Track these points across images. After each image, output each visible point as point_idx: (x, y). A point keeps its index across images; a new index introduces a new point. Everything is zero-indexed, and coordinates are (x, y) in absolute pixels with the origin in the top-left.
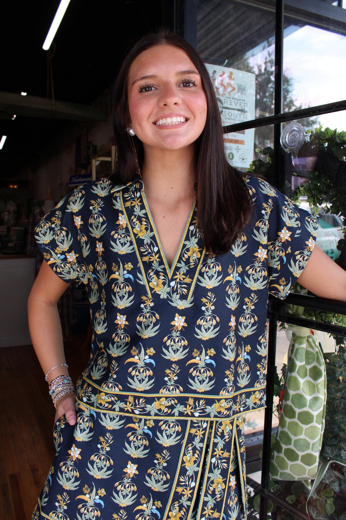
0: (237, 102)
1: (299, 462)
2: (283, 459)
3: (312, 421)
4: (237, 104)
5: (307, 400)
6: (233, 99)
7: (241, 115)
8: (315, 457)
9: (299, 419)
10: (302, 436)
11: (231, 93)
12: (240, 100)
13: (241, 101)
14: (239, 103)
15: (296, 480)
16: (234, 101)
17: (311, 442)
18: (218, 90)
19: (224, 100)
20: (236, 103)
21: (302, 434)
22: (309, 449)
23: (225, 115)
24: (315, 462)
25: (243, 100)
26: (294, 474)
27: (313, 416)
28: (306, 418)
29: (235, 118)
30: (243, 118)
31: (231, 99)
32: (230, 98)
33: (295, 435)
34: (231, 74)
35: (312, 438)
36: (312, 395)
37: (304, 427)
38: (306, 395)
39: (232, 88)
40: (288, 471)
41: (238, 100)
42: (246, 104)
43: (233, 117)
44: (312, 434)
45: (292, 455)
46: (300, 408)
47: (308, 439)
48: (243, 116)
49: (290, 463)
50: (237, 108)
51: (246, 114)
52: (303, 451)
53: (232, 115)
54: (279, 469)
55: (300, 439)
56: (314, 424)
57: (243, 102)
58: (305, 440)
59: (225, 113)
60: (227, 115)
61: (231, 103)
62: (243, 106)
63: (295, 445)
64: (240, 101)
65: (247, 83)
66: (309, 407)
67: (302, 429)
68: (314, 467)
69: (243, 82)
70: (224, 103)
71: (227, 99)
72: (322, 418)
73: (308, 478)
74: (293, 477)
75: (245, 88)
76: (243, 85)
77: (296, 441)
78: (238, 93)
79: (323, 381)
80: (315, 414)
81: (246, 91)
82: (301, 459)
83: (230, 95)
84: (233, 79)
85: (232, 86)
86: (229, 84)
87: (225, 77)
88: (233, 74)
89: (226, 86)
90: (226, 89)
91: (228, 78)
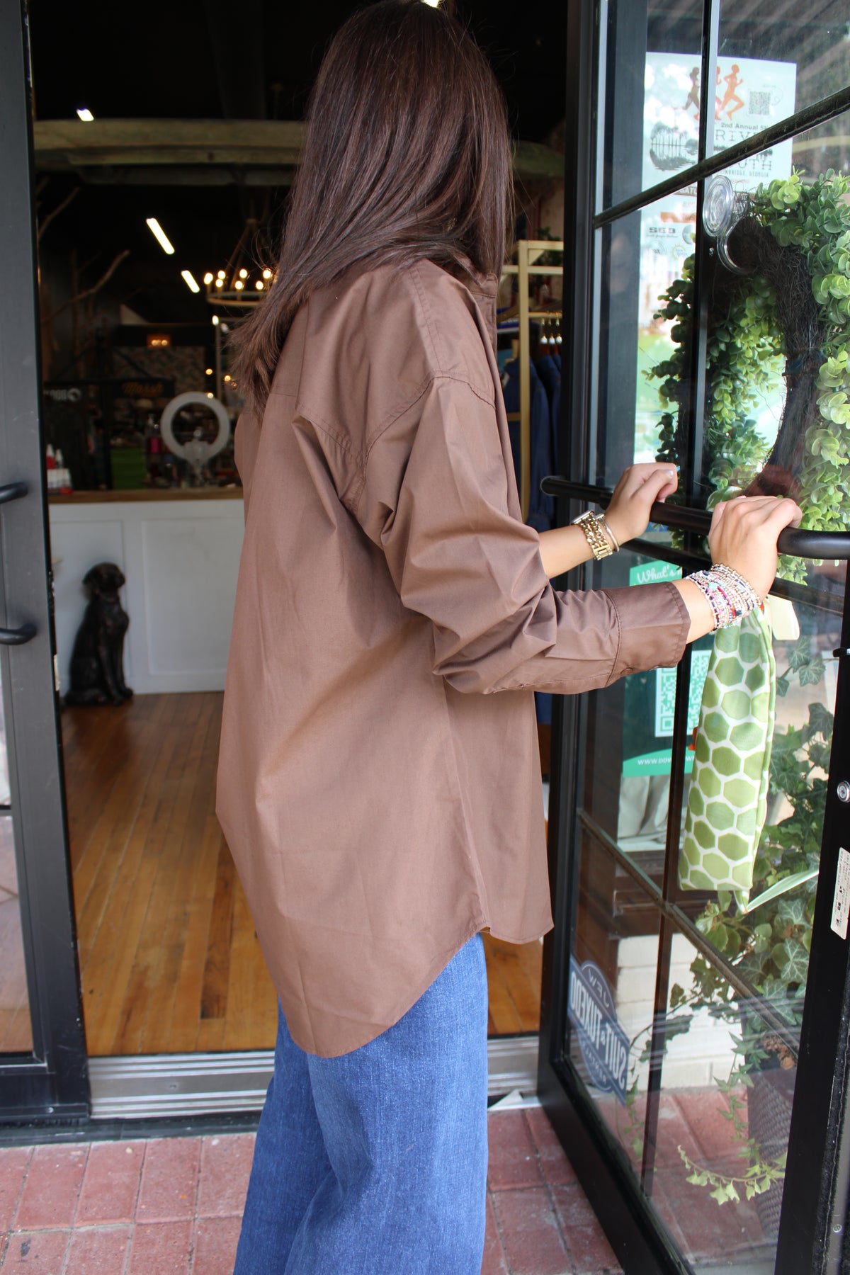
1: (715, 850)
2: (693, 842)
3: (735, 769)
5: (728, 726)
6: (737, 126)
7: (756, 162)
8: (745, 845)
9: (714, 763)
10: (720, 798)
11: (734, 115)
12: (754, 128)
15: (715, 888)
16: (741, 132)
17: (737, 811)
19: (717, 130)
21: (719, 793)
22: (731, 825)
24: (745, 853)
26: (711, 875)
27: (738, 760)
28: (726, 762)
29: (742, 170)
30: (762, 167)
31: (733, 129)
32: (731, 126)
33: (709, 795)
34: (735, 69)
35: (738, 804)
36: (743, 718)
37: (724, 779)
38: (729, 715)
39: (736, 104)
40: (700, 868)
41: (749, 128)
44: (738, 794)
45: (705, 837)
46: (715, 741)
47: (730, 805)
48: (761, 163)
49: (702, 852)
51: (767, 157)
52: (721, 829)
54: (689, 864)
55: (715, 803)
56: (741, 775)
58: (724, 806)
61: (732, 136)
63: (708, 815)
65: (774, 87)
66: (732, 740)
67: (719, 783)
68: (743, 864)
69: (764, 86)
70: (717, 139)
71: (723, 129)
72: (761, 767)
73: (735, 887)
74: (709, 881)
75: (769, 99)
76: (765, 94)
77: (710, 806)
78: (750, 113)
79: (766, 693)
80: (742, 754)
81: (770, 105)
82: (720, 844)
83: (731, 119)
84: (738, 82)
85: (737, 99)
86: (730, 95)
87: (720, 82)
88: (740, 71)
89: (722, 99)
90: (721, 105)
91: (729, 80)
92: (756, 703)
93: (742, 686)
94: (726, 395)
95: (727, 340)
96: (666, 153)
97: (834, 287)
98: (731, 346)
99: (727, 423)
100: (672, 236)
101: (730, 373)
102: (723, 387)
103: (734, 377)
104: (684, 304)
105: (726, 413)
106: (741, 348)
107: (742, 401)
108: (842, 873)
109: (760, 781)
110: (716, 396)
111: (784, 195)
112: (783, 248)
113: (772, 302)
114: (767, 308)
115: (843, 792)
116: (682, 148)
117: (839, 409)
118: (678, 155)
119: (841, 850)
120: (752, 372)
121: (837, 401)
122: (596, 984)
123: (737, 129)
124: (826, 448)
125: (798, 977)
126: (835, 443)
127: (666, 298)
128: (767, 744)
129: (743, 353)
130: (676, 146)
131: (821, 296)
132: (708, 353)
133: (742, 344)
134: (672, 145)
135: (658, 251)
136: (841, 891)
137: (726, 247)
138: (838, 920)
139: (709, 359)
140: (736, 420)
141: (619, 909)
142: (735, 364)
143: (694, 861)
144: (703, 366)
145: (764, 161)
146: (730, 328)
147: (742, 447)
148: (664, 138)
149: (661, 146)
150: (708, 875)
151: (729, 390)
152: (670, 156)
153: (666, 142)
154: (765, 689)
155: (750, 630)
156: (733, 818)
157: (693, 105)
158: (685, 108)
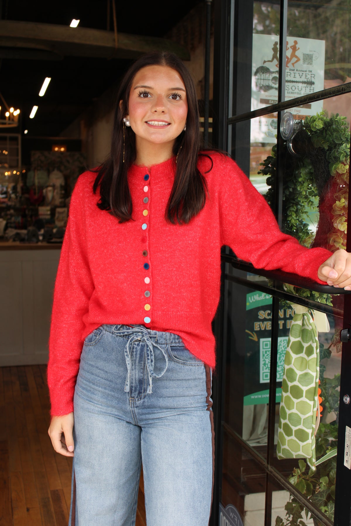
0: (303, 74)
1: (293, 437)
2: (283, 434)
3: (302, 396)
4: (302, 76)
5: (297, 374)
6: (297, 70)
7: (307, 88)
8: (307, 434)
9: (291, 393)
10: (294, 411)
11: (295, 65)
12: (305, 71)
13: (308, 73)
14: (304, 75)
15: (294, 457)
16: (299, 73)
17: (303, 417)
19: (287, 73)
20: (301, 74)
21: (294, 408)
22: (300, 424)
23: (288, 89)
24: (307, 439)
25: (309, 71)
26: (292, 451)
27: (302, 391)
28: (297, 393)
29: (300, 92)
31: (295, 72)
32: (294, 70)
33: (289, 409)
34: (296, 42)
35: (303, 413)
36: (303, 370)
37: (295, 401)
38: (297, 369)
39: (296, 59)
40: (286, 447)
41: (303, 71)
42: (313, 76)
43: (297, 91)
44: (303, 408)
45: (288, 431)
46: (291, 382)
47: (299, 414)
48: (309, 88)
49: (287, 438)
50: (301, 81)
51: (313, 86)
52: (295, 426)
53: (295, 88)
54: (281, 445)
55: (292, 413)
56: (304, 399)
57: (310, 73)
58: (296, 414)
59: (288, 86)
60: (290, 89)
61: (294, 75)
62: (310, 78)
63: (289, 420)
64: (306, 73)
65: (315, 51)
66: (299, 381)
67: (294, 403)
68: (307, 444)
69: (310, 51)
70: (287, 77)
71: (290, 72)
72: (313, 395)
73: (304, 456)
74: (291, 453)
75: (312, 57)
76: (310, 55)
77: (290, 415)
78: (303, 64)
79: (315, 358)
80: (305, 389)
81: (313, 60)
82: (295, 434)
83: (294, 67)
84: (297, 49)
85: (296, 57)
86: (293, 55)
87: (288, 48)
88: (298, 43)
89: (289, 57)
90: (289, 60)
91: (292, 48)
92: (310, 363)
93: (303, 355)
94: (293, 213)
95: (293, 187)
96: (262, 83)
97: (338, 169)
98: (295, 189)
99: (294, 226)
100: (266, 125)
101: (295, 202)
102: (292, 209)
103: (297, 204)
104: (272, 168)
105: (293, 221)
106: (300, 190)
107: (301, 215)
108: (347, 438)
109: (313, 401)
110: (289, 213)
111: (316, 125)
112: (316, 148)
113: (312, 171)
114: (311, 174)
115: (346, 400)
116: (270, 81)
117: (342, 224)
118: (268, 85)
119: (347, 427)
120: (306, 202)
121: (341, 220)
122: (234, 517)
123: (297, 71)
124: (337, 241)
126: (341, 240)
127: (264, 165)
128: (316, 383)
129: (301, 192)
130: (267, 80)
131: (333, 172)
132: (284, 192)
133: (301, 188)
134: (265, 80)
136: (347, 447)
137: (291, 145)
138: (347, 461)
139: (284, 195)
140: (299, 224)
141: (244, 478)
142: (297, 198)
143: (283, 443)
144: (281, 198)
145: (310, 88)
146: (294, 181)
147: (301, 237)
148: (261, 76)
149: (260, 80)
150: (290, 450)
151: (294, 210)
152: (264, 85)
153: (262, 78)
154: (314, 356)
155: (306, 327)
156: (301, 421)
157: (275, 60)
158: (271, 61)
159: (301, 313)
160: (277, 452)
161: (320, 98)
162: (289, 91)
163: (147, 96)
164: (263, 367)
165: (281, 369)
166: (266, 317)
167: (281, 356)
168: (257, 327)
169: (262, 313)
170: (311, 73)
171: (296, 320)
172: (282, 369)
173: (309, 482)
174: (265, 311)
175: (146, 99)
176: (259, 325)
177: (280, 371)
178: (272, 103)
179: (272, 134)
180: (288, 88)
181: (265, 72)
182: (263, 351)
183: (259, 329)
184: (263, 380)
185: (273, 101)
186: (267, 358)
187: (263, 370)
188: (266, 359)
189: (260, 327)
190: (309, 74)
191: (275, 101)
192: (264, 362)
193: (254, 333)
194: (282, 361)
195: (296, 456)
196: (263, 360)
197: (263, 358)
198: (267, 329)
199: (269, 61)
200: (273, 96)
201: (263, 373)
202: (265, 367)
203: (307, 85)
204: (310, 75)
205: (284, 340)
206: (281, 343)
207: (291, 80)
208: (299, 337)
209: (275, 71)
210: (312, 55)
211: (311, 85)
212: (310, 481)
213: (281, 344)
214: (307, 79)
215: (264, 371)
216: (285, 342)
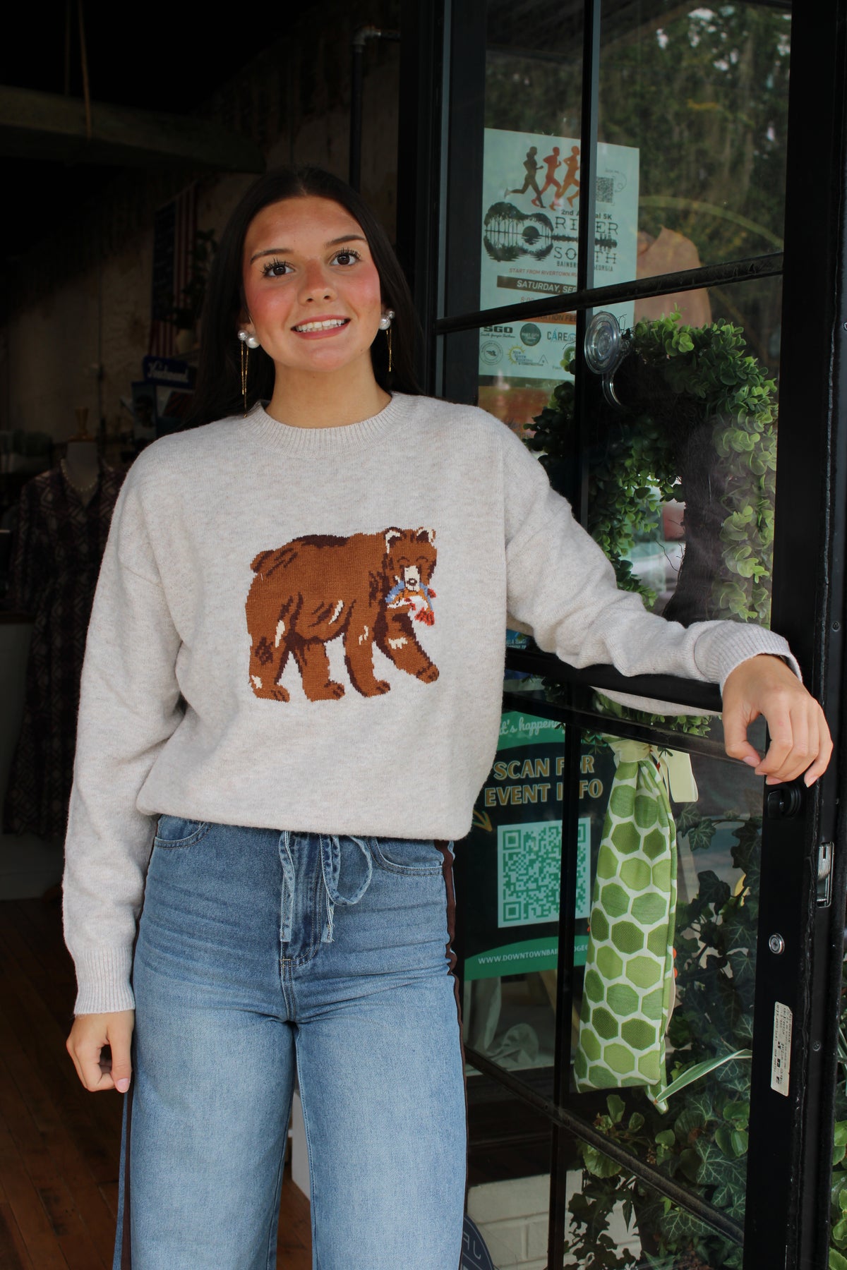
1: (619, 1040)
2: (592, 1035)
3: (638, 946)
5: (629, 899)
7: (600, 254)
8: (652, 1030)
9: (614, 940)
10: (622, 980)
11: (574, 201)
12: (597, 216)
13: (601, 220)
15: (620, 1085)
17: (642, 993)
18: (542, 196)
19: (557, 218)
21: (621, 974)
22: (636, 1009)
23: (559, 256)
24: (652, 1040)
25: (605, 215)
26: (614, 1070)
27: (641, 935)
28: (628, 938)
30: (606, 260)
33: (609, 977)
34: (575, 151)
35: (642, 984)
36: (643, 888)
37: (625, 957)
38: (628, 887)
39: (577, 189)
40: (601, 1062)
42: (613, 227)
44: (642, 973)
45: (606, 1025)
46: (615, 915)
47: (633, 986)
48: (605, 255)
49: (603, 1043)
51: (613, 250)
52: (625, 1014)
54: (587, 1059)
55: (617, 985)
56: (645, 952)
57: (607, 221)
58: (627, 987)
59: (558, 250)
60: (564, 256)
61: (573, 225)
62: (607, 231)
63: (609, 1001)
65: (617, 172)
66: (633, 913)
67: (621, 962)
68: (651, 1053)
69: (607, 171)
70: (557, 227)
71: (563, 216)
72: (665, 942)
73: (642, 1080)
74: (612, 1077)
75: (612, 184)
76: (608, 179)
77: (611, 990)
79: (667, 860)
80: (646, 929)
81: (614, 192)
82: (623, 1032)
83: (572, 206)
84: (578, 165)
85: (577, 183)
86: (571, 179)
87: (560, 163)
89: (562, 183)
90: (561, 190)
91: (568, 162)
92: (658, 871)
93: (640, 854)
95: (607, 479)
96: (501, 241)
97: (735, 442)
98: (611, 484)
100: (509, 336)
101: (608, 513)
103: (614, 516)
104: (553, 436)
106: (622, 488)
108: (779, 1028)
109: (664, 958)
111: (678, 344)
112: (677, 394)
113: (660, 444)
115: (775, 944)
116: (520, 237)
118: (514, 245)
119: (777, 1004)
120: (630, 511)
121: (742, 554)
124: (735, 600)
125: (716, 1179)
126: (741, 596)
127: (535, 427)
128: (670, 916)
129: (623, 491)
130: (513, 233)
131: (722, 449)
133: (623, 483)
134: (508, 233)
135: (494, 352)
136: (779, 1047)
137: (611, 386)
138: (778, 1078)
142: (614, 504)
143: (593, 1055)
145: (608, 254)
148: (499, 224)
149: (497, 234)
150: (611, 1070)
151: (607, 530)
152: (506, 245)
153: (502, 230)
154: (666, 855)
155: (646, 793)
156: (638, 1002)
157: (530, 188)
158: (523, 191)
159: (635, 761)
160: (576, 1076)
161: (694, 285)
162: (560, 260)
163: (283, 272)
164: (504, 891)
165: (545, 894)
166: (510, 776)
167: (545, 864)
168: (490, 799)
169: (501, 766)
170: (610, 221)
171: (623, 777)
172: (547, 894)
173: (628, 1144)
174: (507, 763)
175: (283, 277)
176: (496, 794)
177: (542, 900)
178: (524, 285)
179: (525, 357)
180: (559, 253)
181: (508, 215)
182: (504, 855)
183: (495, 805)
184: (505, 920)
185: (525, 282)
186: (514, 870)
187: (504, 898)
188: (510, 873)
189: (497, 799)
190: (605, 223)
191: (530, 283)
192: (507, 879)
193: (484, 812)
194: (548, 875)
195: (623, 1081)
196: (505, 874)
197: (504, 871)
198: (512, 803)
199: (516, 191)
200: (526, 271)
201: (505, 904)
202: (510, 890)
203: (601, 246)
204: (607, 224)
205: (550, 828)
206: (545, 834)
207: (567, 236)
208: (631, 814)
209: (530, 214)
210: (612, 180)
211: (610, 247)
212: (631, 1142)
213: (545, 837)
214: (601, 235)
215: (506, 901)
216: (552, 833)
